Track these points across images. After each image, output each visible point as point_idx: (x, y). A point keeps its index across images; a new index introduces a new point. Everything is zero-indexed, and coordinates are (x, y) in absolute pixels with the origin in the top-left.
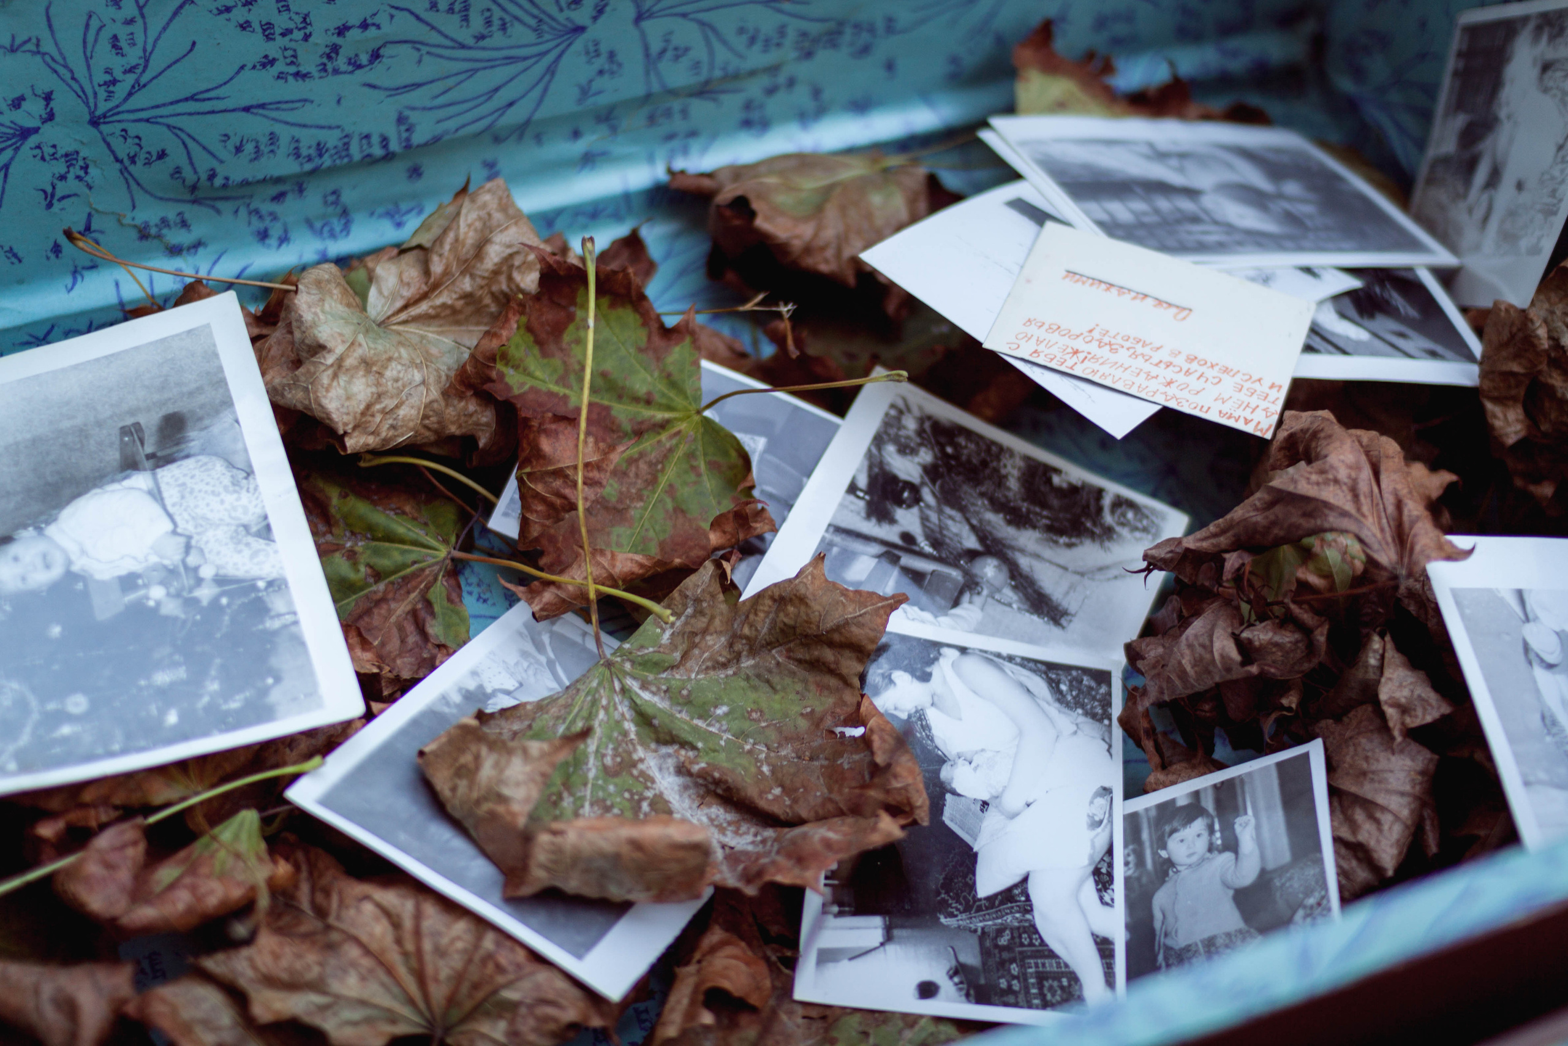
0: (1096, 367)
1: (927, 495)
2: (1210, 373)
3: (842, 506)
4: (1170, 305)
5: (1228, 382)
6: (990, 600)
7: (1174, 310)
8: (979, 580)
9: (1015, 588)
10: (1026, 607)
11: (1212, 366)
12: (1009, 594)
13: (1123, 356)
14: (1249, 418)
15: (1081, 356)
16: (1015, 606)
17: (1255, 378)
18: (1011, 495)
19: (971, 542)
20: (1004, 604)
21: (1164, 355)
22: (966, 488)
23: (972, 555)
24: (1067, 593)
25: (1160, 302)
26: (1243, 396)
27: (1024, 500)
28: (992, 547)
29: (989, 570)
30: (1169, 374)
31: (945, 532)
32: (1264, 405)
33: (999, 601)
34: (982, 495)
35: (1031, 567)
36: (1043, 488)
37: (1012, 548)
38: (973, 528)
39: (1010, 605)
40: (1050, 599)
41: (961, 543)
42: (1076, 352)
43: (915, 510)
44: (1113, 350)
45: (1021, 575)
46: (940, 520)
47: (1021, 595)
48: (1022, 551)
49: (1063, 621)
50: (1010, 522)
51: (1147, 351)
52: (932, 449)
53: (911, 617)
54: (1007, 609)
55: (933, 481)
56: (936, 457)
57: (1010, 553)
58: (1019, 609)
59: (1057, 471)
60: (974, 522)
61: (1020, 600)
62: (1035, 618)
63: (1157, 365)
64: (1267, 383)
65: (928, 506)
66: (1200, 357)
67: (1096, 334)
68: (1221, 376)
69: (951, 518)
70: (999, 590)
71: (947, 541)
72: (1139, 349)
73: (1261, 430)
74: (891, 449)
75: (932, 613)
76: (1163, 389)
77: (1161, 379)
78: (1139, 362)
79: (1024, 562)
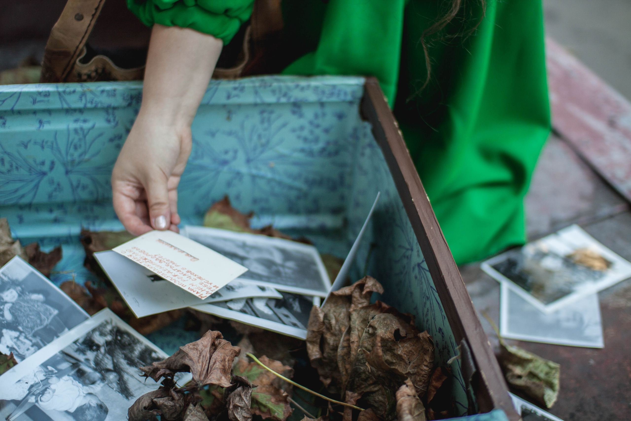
0: (150, 264)
1: (102, 350)
2: (193, 277)
3: (69, 346)
4: (191, 256)
5: (199, 281)
6: (107, 385)
7: (192, 258)
8: (106, 378)
9: (118, 384)
10: (119, 390)
11: (195, 276)
12: (115, 385)
13: (163, 265)
14: (199, 292)
15: (146, 261)
16: (115, 389)
17: (209, 282)
18: (133, 355)
19: (110, 366)
20: (111, 388)
21: (179, 268)
22: (119, 351)
23: (108, 370)
24: (137, 390)
25: (188, 255)
26: (201, 286)
27: (137, 358)
28: (117, 369)
29: (112, 376)
30: (177, 273)
31: (103, 362)
32: (207, 290)
33: (110, 386)
34: (123, 354)
35: (128, 379)
36: (147, 356)
37: (124, 371)
38: (114, 363)
39: (113, 388)
40: (129, 390)
41: (106, 366)
42: (145, 259)
43: (95, 353)
44: (160, 261)
45: (123, 380)
46: (103, 358)
47: (119, 386)
48: (128, 373)
49: (130, 398)
50: (128, 364)
51: (174, 265)
52: (113, 337)
53: (74, 384)
54: (111, 389)
55: (107, 346)
56: (113, 339)
57: (122, 373)
58: (116, 390)
59: (155, 352)
60: (115, 361)
61: (118, 388)
62: (120, 394)
63: (174, 270)
64: (212, 285)
65: (101, 353)
66: (192, 272)
67: (157, 257)
68: (197, 278)
69: (107, 358)
70: (111, 383)
71: (102, 364)
72: (171, 264)
73: (201, 297)
74: (97, 333)
75: (82, 384)
76: (172, 277)
77: (172, 274)
78: (169, 268)
79: (126, 377)
